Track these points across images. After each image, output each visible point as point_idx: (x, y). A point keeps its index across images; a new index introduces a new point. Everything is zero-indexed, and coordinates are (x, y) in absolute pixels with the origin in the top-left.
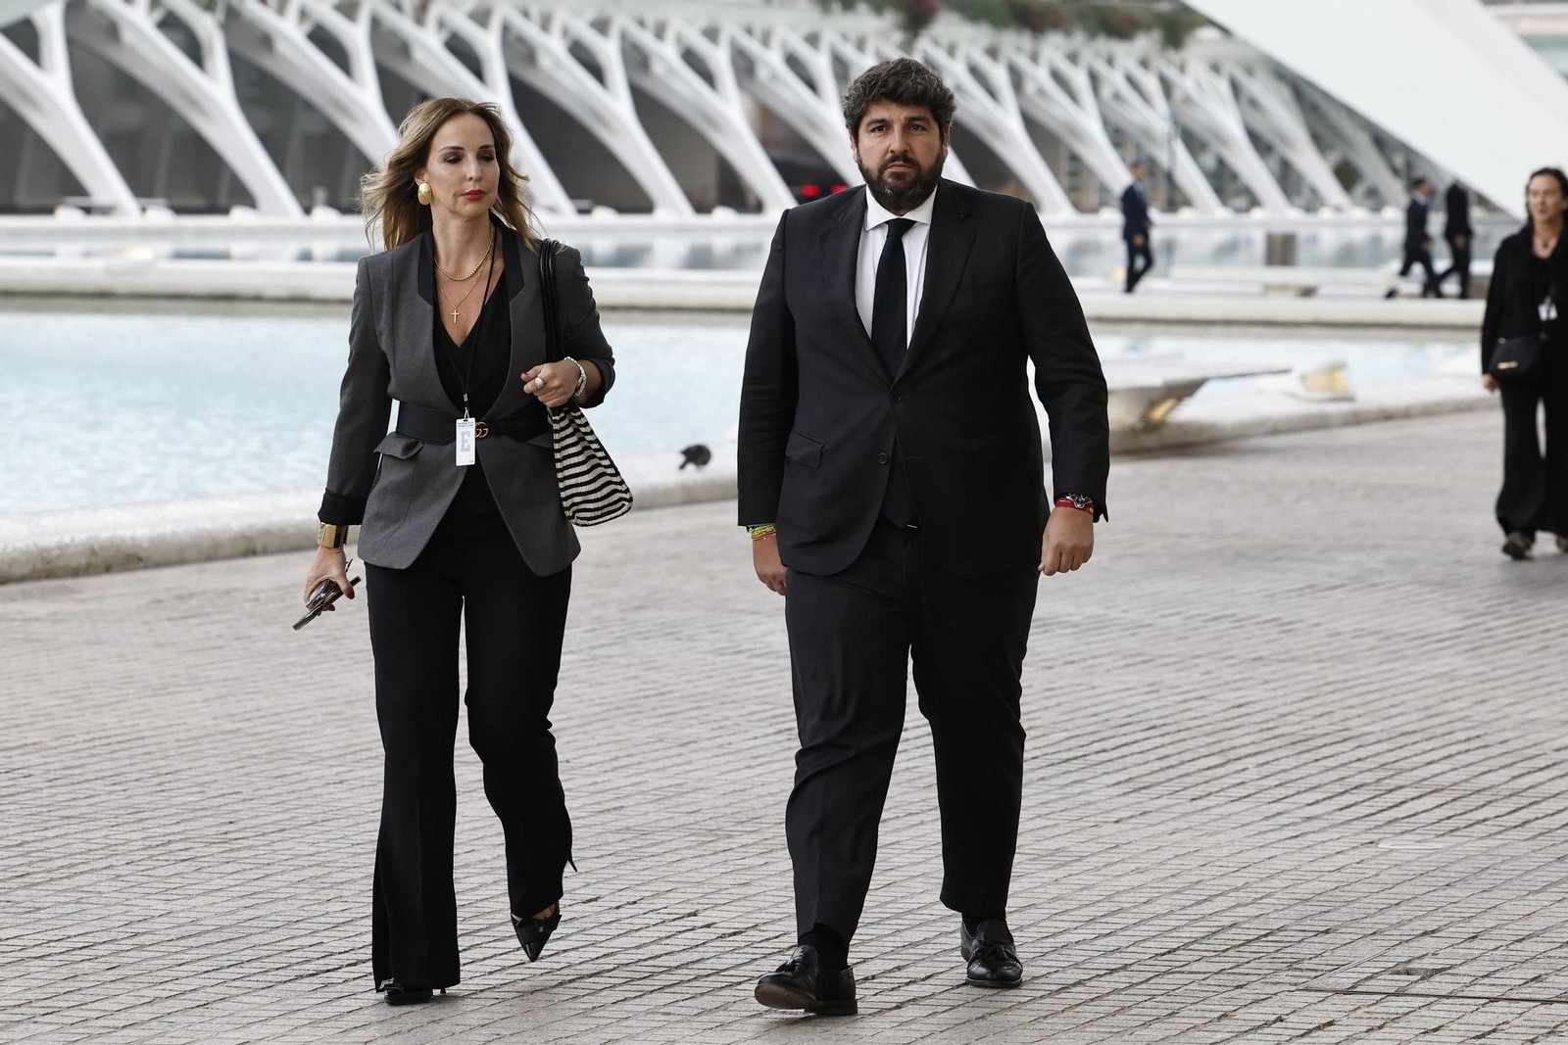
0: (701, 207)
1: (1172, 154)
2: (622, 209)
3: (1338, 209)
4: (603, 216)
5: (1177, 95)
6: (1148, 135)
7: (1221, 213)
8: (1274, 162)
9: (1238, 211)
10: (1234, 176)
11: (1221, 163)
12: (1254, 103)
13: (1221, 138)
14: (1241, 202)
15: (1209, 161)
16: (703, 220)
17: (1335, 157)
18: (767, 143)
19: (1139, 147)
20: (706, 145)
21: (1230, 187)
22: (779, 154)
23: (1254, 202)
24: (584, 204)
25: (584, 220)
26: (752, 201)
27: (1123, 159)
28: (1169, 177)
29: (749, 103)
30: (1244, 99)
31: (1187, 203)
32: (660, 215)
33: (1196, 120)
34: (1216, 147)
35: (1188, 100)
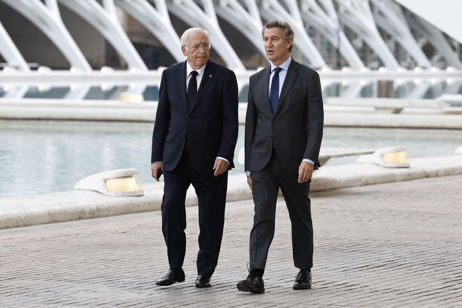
0: (96, 67)
1: (339, 39)
2: (54, 68)
3: (424, 68)
4: (43, 71)
5: (342, 9)
6: (327, 30)
7: (364, 70)
8: (392, 45)
9: (373, 69)
10: (372, 51)
11: (365, 44)
12: (381, 13)
13: (364, 32)
14: (375, 64)
15: (358, 43)
16: (96, 73)
17: (423, 41)
18: (130, 34)
19: (322, 36)
20: (99, 35)
21: (370, 57)
22: (137, 39)
23: (381, 64)
24: (34, 65)
25: (34, 73)
26: (123, 64)
27: (314, 42)
28: (338, 51)
29: (121, 13)
30: (376, 12)
31: (347, 65)
32: (73, 70)
33: (352, 23)
34: (361, 36)
35: (347, 12)
